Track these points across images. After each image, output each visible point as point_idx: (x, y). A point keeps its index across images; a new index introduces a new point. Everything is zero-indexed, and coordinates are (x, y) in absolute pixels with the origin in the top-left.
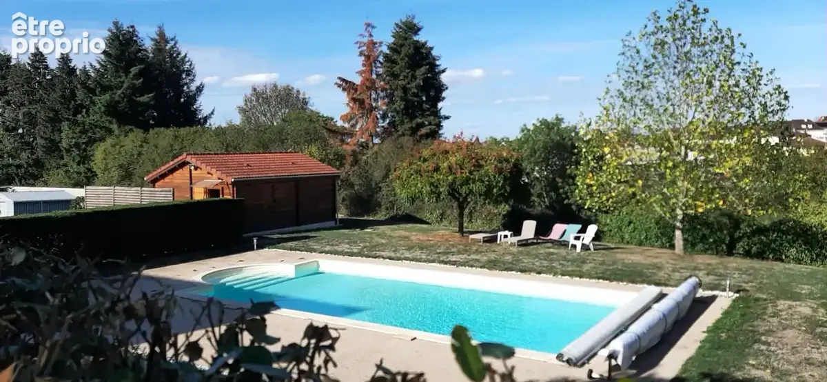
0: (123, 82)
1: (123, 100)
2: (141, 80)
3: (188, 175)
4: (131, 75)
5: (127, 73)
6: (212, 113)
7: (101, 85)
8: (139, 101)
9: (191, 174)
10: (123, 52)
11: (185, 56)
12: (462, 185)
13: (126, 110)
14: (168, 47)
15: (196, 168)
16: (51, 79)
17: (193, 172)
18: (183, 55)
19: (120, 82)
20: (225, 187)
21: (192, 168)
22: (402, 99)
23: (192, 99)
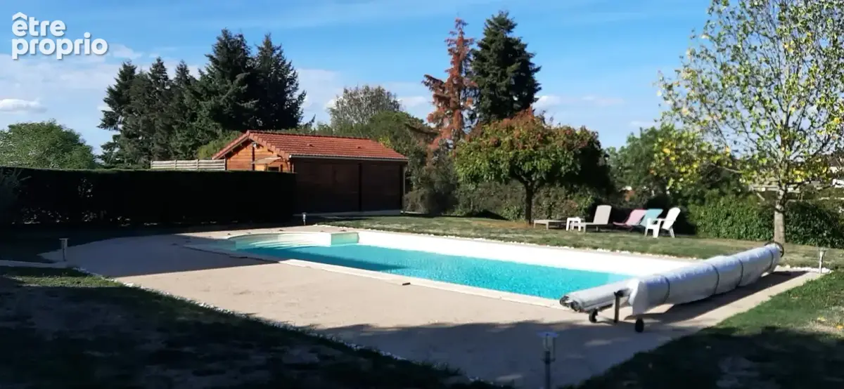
0: (228, 88)
1: (228, 105)
2: (246, 87)
3: (251, 154)
4: (237, 81)
5: (233, 79)
6: (313, 121)
7: (207, 90)
8: (243, 106)
9: (253, 152)
10: (230, 60)
11: (289, 65)
12: (524, 161)
13: (231, 114)
14: (274, 55)
15: (259, 146)
16: (170, 89)
17: (256, 150)
18: (287, 63)
19: (226, 87)
20: (284, 164)
21: (255, 146)
22: (491, 97)
23: (295, 106)
